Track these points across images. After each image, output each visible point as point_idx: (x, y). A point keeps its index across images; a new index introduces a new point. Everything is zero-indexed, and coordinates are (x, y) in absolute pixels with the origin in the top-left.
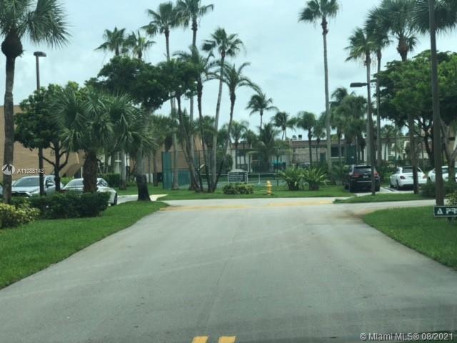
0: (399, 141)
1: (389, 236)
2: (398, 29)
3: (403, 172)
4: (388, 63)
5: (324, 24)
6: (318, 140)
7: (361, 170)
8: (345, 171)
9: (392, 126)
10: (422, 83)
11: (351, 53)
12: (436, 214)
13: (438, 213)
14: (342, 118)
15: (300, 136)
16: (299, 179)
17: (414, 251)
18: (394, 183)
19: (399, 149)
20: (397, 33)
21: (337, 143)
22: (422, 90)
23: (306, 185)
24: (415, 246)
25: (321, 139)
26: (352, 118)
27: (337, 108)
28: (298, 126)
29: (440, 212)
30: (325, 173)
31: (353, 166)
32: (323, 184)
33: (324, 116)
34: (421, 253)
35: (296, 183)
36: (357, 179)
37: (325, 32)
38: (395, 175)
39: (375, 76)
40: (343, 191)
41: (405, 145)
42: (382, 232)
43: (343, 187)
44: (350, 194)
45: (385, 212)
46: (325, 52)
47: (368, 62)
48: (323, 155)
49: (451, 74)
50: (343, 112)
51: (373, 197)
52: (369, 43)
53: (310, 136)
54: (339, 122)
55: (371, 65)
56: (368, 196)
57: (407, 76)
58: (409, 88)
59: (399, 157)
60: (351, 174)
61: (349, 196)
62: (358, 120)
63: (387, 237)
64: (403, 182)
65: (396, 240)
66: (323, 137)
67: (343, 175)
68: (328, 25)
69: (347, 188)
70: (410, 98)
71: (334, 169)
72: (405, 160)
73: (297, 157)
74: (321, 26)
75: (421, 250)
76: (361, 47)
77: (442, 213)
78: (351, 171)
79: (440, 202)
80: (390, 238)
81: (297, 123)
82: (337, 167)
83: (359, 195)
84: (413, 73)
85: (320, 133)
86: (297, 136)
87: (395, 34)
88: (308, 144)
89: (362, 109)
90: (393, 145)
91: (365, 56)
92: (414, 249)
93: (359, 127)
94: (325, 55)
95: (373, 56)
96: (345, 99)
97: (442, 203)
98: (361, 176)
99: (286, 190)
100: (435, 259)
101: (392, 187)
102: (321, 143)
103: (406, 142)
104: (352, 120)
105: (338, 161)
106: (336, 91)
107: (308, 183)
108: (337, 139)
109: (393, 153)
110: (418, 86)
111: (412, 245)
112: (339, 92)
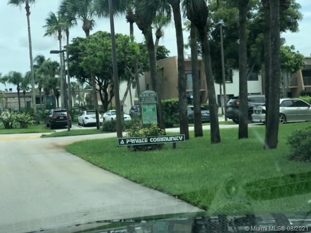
0: (81, 93)
1: (88, 161)
2: (83, 13)
3: (87, 114)
4: (74, 39)
5: (27, 8)
6: (24, 93)
7: (57, 113)
8: (46, 114)
9: (75, 83)
10: (101, 52)
11: (48, 31)
12: (120, 144)
13: (121, 143)
14: (42, 76)
15: (11, 89)
16: (13, 120)
17: (108, 172)
18: (81, 122)
19: (81, 98)
20: (82, 16)
21: (39, 94)
22: (101, 57)
23: (18, 124)
24: (109, 168)
25: (26, 91)
26: (49, 77)
27: (38, 70)
28: (10, 82)
29: (122, 142)
30: (32, 115)
31: (52, 110)
32: (31, 124)
33: (29, 75)
34: (114, 173)
35: (10, 123)
36: (56, 120)
37: (28, 14)
38: (81, 116)
39: (65, 47)
40: (45, 128)
41: (85, 96)
42: (82, 158)
43: (45, 125)
44: (51, 130)
45: (81, 143)
46: (29, 28)
47: (60, 37)
48: (28, 103)
49: (120, 46)
50: (43, 72)
51: (69, 132)
52: (60, 23)
53: (18, 89)
54: (40, 79)
55: (62, 40)
56: (65, 131)
57: (90, 47)
58: (92, 55)
59: (82, 104)
60: (51, 116)
61: (50, 132)
62: (53, 78)
63: (87, 162)
64: (87, 121)
65: (94, 164)
66: (27, 90)
67: (45, 117)
68: (30, 9)
69: (48, 126)
70: (93, 63)
71: (38, 112)
72: (85, 106)
73: (9, 104)
74: (25, 9)
75: (114, 171)
76: (55, 26)
77: (123, 143)
78: (51, 114)
79: (120, 135)
80: (89, 163)
81: (9, 79)
82: (40, 111)
83: (58, 131)
84: (95, 45)
85: (25, 88)
86: (8, 90)
87: (81, 17)
88: (17, 95)
89: (56, 70)
90: (77, 96)
91: (58, 34)
92: (109, 170)
93: (54, 83)
94: (29, 31)
95: (63, 33)
96: (44, 63)
97: (121, 136)
98: (58, 118)
99: (3, 129)
100: (126, 178)
101: (80, 124)
102: (26, 95)
103: (85, 94)
104: (49, 78)
105: (39, 107)
106: (37, 58)
107: (18, 123)
108: (39, 91)
109: (77, 102)
110: (98, 54)
111: (107, 168)
112: (39, 58)
